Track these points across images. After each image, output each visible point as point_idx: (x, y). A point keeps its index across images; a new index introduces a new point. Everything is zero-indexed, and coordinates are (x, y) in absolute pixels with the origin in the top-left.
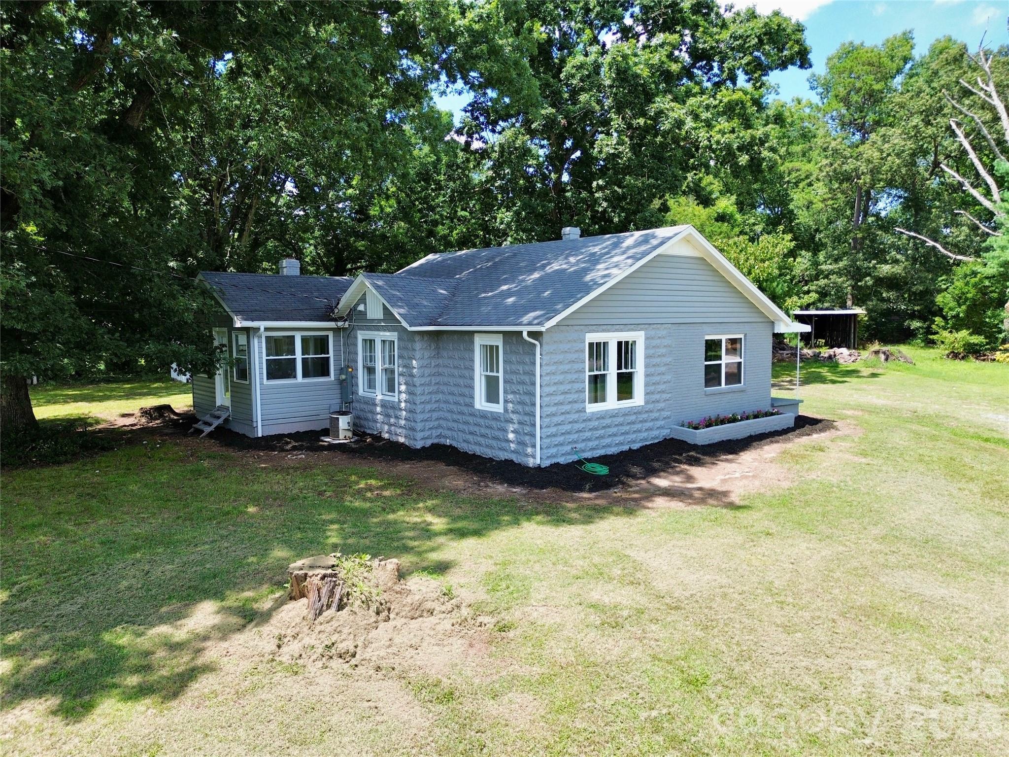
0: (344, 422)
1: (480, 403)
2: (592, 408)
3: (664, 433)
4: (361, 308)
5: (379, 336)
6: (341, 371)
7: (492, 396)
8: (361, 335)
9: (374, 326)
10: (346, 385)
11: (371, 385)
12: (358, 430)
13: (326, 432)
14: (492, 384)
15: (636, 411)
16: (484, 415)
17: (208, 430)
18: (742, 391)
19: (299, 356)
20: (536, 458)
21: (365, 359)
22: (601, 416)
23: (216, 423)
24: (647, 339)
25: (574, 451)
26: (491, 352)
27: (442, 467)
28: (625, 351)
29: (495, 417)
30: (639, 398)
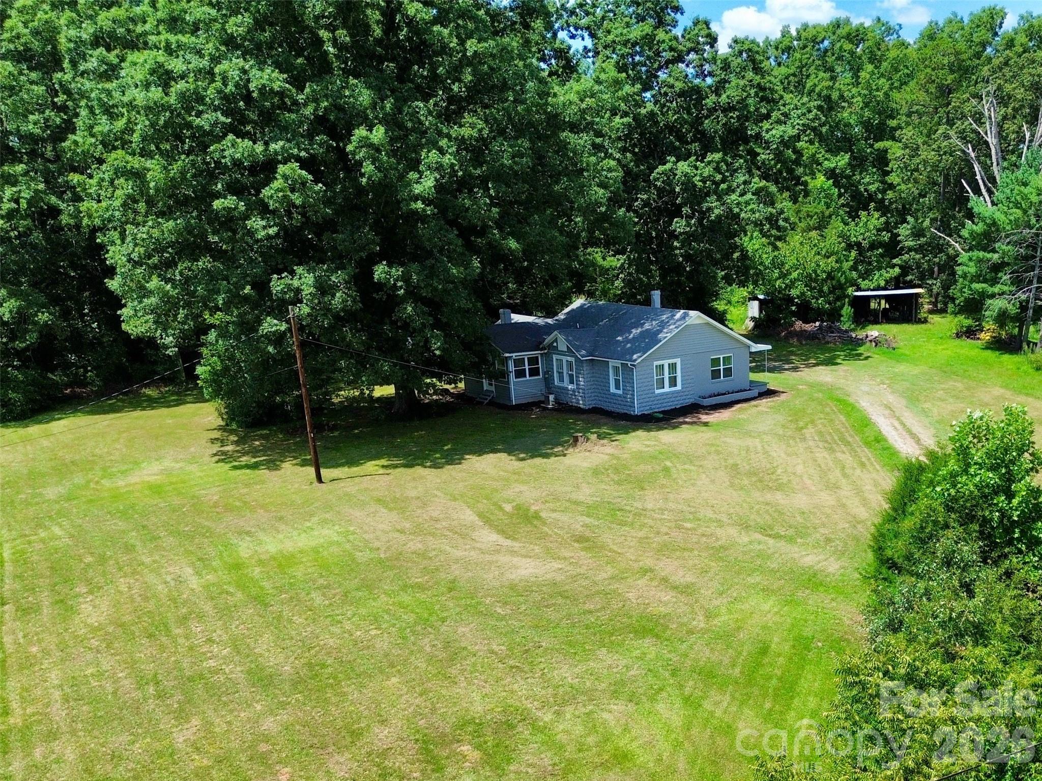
0: (551, 397)
1: (613, 390)
2: (658, 391)
3: (692, 401)
4: (555, 344)
5: (564, 359)
6: (545, 373)
7: (617, 387)
8: (555, 357)
9: (562, 353)
10: (548, 380)
11: (561, 379)
12: (557, 401)
13: (543, 402)
14: (617, 382)
15: (678, 392)
16: (614, 395)
17: (486, 402)
18: (733, 380)
19: (527, 367)
20: (637, 412)
21: (558, 368)
22: (662, 394)
23: (489, 398)
24: (681, 361)
25: (651, 409)
26: (616, 369)
27: (598, 416)
28: (673, 367)
29: (620, 396)
30: (679, 387)
